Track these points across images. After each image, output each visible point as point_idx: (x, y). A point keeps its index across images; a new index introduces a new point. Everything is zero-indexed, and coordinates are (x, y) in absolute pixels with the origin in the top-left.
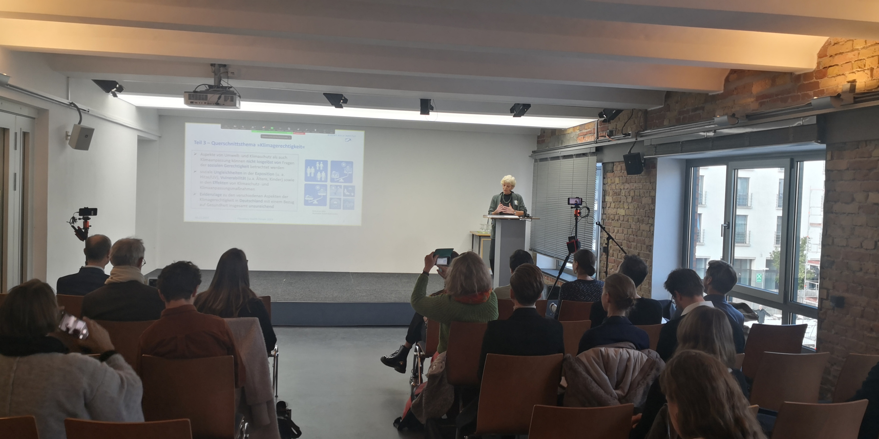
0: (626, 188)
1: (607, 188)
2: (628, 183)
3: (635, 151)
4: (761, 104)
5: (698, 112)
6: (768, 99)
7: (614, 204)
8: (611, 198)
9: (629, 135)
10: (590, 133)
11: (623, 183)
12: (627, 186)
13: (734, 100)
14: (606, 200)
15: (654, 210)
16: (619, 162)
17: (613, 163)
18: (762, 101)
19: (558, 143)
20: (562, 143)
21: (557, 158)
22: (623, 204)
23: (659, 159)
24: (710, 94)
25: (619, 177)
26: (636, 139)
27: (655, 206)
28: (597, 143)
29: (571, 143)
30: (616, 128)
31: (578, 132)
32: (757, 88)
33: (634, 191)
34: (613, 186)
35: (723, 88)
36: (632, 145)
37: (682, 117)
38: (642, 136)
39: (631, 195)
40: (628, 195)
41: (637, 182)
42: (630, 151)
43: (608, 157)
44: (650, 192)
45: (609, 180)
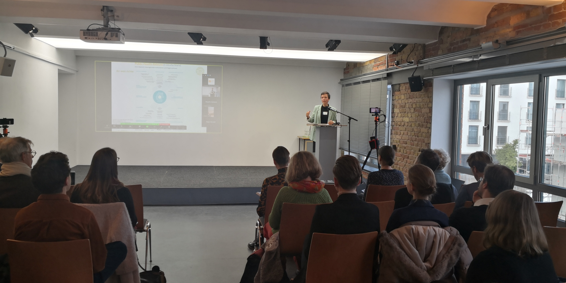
0: (409, 102)
2: (411, 99)
3: (416, 74)
4: (518, 33)
5: (465, 43)
6: (524, 29)
7: (401, 114)
8: (398, 110)
9: (412, 63)
10: (382, 64)
11: (407, 99)
12: (410, 100)
13: (495, 32)
14: (395, 112)
15: (431, 117)
16: (404, 83)
17: (400, 84)
18: (519, 30)
19: (359, 73)
20: (361, 73)
21: (359, 83)
22: (408, 114)
23: (434, 80)
24: (475, 28)
25: (404, 94)
26: (417, 66)
27: (432, 114)
28: (387, 70)
29: (369, 72)
30: (402, 59)
31: (373, 64)
32: (515, 20)
33: (416, 104)
34: (400, 101)
35: (485, 23)
36: (415, 70)
37: (452, 48)
38: (421, 64)
39: (413, 107)
40: (412, 107)
41: (418, 97)
42: (413, 75)
43: (396, 80)
44: (428, 104)
45: (397, 97)
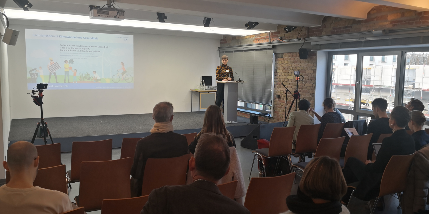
0: (293, 65)
1: (278, 66)
2: (295, 63)
4: (394, 25)
6: (399, 23)
7: (284, 74)
8: (282, 71)
9: (300, 39)
10: (264, 38)
11: (291, 63)
13: (374, 23)
15: (315, 76)
21: (242, 51)
22: (291, 73)
23: (318, 51)
26: (304, 42)
28: (272, 43)
30: (284, 36)
31: (254, 38)
32: (391, 17)
33: (300, 67)
34: (283, 65)
37: (336, 31)
39: (297, 69)
42: (301, 48)
43: (280, 50)
44: (312, 68)
45: (280, 62)
